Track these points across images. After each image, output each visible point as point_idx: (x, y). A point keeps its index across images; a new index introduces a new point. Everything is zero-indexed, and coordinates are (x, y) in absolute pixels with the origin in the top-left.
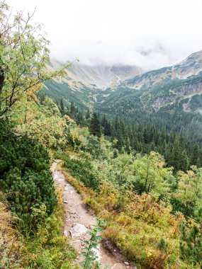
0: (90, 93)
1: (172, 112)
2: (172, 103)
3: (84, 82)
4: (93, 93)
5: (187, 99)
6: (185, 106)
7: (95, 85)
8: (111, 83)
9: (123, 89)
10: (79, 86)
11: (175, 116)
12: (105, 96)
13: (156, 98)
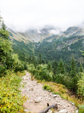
0: (32, 44)
1: (64, 51)
2: (64, 47)
3: (29, 40)
4: (34, 44)
5: (69, 45)
6: (68, 48)
7: (34, 41)
8: (40, 39)
9: (45, 42)
10: (28, 42)
11: (65, 52)
12: (38, 45)
13: (58, 46)
